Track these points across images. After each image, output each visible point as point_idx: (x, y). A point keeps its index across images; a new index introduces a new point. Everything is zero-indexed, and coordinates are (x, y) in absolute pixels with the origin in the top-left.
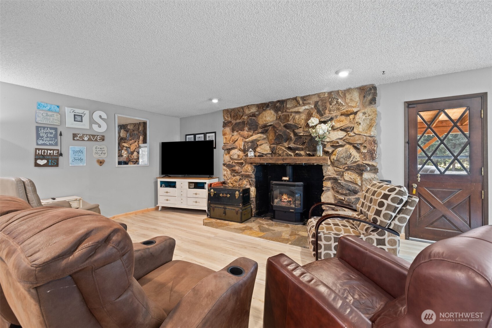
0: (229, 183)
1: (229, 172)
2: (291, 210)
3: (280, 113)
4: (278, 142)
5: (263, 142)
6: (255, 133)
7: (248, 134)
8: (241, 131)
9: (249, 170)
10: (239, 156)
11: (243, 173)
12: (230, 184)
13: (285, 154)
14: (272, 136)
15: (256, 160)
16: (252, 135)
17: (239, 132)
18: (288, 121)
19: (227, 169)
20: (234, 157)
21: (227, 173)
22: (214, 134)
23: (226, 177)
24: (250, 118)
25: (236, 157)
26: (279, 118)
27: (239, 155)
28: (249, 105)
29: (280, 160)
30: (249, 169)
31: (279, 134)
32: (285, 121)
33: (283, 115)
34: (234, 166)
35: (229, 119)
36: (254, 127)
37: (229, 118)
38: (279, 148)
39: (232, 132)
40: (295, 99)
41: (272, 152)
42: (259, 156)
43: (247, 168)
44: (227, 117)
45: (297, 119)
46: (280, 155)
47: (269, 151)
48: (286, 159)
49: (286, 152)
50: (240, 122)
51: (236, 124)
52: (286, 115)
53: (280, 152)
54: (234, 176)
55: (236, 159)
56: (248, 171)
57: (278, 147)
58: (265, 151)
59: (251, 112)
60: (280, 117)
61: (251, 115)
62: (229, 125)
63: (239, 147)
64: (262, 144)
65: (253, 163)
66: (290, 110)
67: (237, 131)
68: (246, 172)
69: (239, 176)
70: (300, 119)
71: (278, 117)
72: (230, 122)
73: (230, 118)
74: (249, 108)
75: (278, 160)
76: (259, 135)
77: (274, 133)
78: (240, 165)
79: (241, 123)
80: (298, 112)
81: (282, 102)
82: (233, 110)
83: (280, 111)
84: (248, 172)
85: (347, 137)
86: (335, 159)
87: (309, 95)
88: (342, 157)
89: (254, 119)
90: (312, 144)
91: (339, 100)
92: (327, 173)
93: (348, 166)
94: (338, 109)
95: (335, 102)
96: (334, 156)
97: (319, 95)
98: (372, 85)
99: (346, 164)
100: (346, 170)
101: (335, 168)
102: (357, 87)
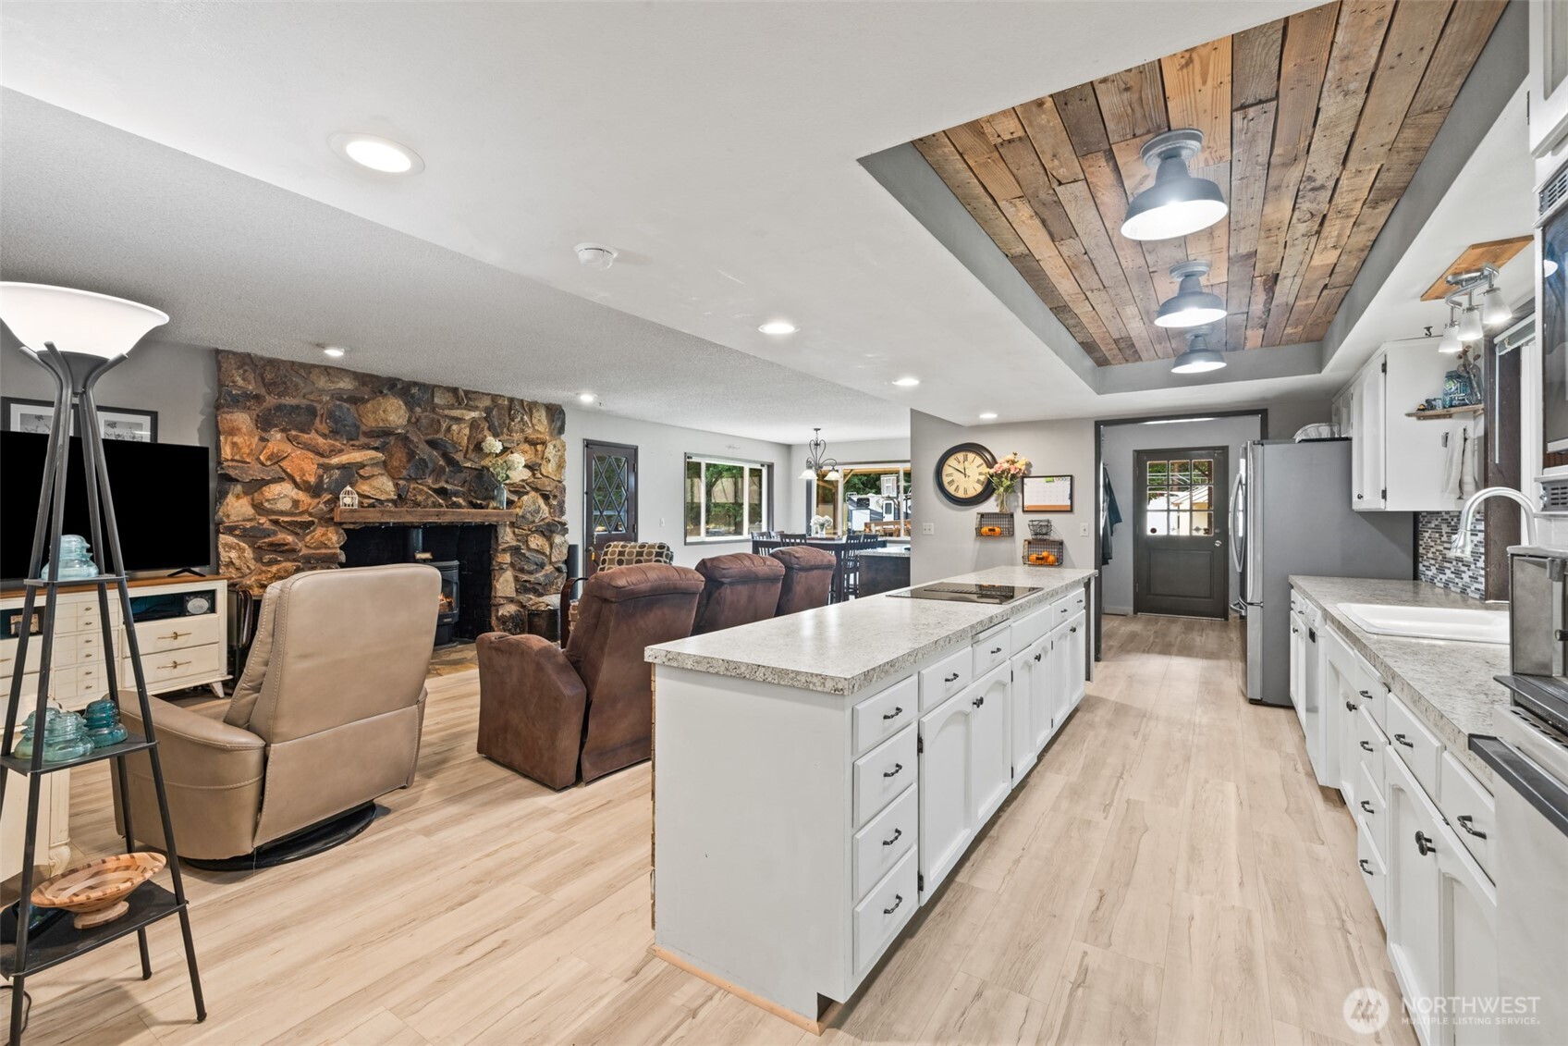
0: (251, 587)
1: (249, 553)
2: (445, 620)
3: (418, 410)
4: (413, 476)
5: (377, 471)
6: (353, 445)
7: (333, 445)
8: (303, 431)
9: (332, 543)
10: (296, 503)
11: (304, 551)
12: (256, 589)
13: (430, 503)
14: (400, 461)
15: (369, 516)
16: (341, 451)
17: (294, 433)
18: (438, 431)
19: (241, 543)
20: (278, 505)
21: (239, 557)
22: (146, 420)
23: (237, 569)
24: (338, 403)
25: (284, 505)
26: (414, 423)
27: (299, 501)
28: (331, 367)
29: (432, 516)
30: (329, 540)
31: (421, 459)
32: (429, 431)
33: (427, 417)
34: (275, 533)
35: (251, 388)
36: (346, 431)
37: (249, 383)
38: (414, 489)
39: (264, 430)
40: (455, 391)
41: (399, 496)
42: (372, 506)
43: (324, 538)
44: (244, 379)
45: (455, 433)
46: (418, 504)
47: (392, 493)
48: (445, 513)
49: (433, 499)
50: (298, 407)
51: (279, 408)
52: (433, 420)
53: (420, 498)
54: (271, 563)
55: (282, 513)
56: (329, 544)
57: (412, 486)
58: (382, 492)
59: (338, 387)
60: (418, 420)
61: (345, 397)
62: (248, 404)
63: (301, 478)
64: (373, 476)
65: (346, 523)
66: (443, 410)
67: (283, 431)
68: (320, 548)
69: (294, 560)
70: (461, 433)
71: (413, 420)
72: (257, 398)
73: (253, 382)
74: (329, 374)
75: (428, 514)
76: (372, 453)
77: (408, 453)
78: (300, 528)
79: (301, 408)
80: (458, 420)
81: (429, 389)
82: (273, 363)
83: (420, 407)
84: (329, 548)
85: (532, 479)
86: (520, 514)
87: (479, 392)
88: (529, 512)
89: (348, 409)
90: (483, 486)
91: (525, 417)
92: (505, 538)
93: (536, 527)
94: (523, 431)
95: (519, 419)
96: (518, 510)
97: (494, 398)
98: (560, 406)
99: (534, 522)
100: (533, 532)
101: (516, 530)
102: (545, 402)
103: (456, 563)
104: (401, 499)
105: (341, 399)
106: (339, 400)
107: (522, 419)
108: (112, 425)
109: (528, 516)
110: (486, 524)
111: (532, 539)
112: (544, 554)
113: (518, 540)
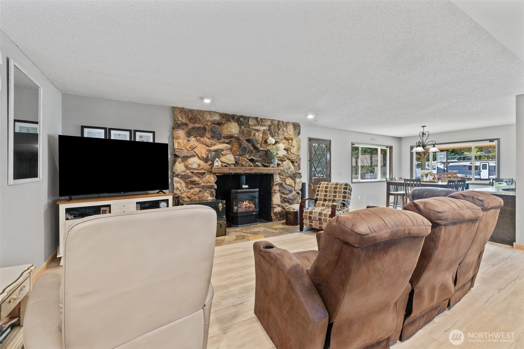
0: (184, 198)
1: (184, 185)
2: (253, 213)
3: (243, 127)
4: (241, 154)
5: (228, 152)
6: (219, 142)
7: (212, 142)
8: (201, 137)
9: (212, 181)
10: (199, 165)
11: (203, 184)
12: (186, 198)
13: (247, 165)
14: (236, 148)
15: (225, 170)
16: (215, 144)
17: (198, 138)
18: (250, 136)
19: (181, 181)
20: (193, 166)
21: (180, 186)
22: (151, 134)
23: (180, 191)
24: (214, 125)
25: (195, 166)
27: (200, 164)
28: (211, 111)
29: (248, 170)
30: (211, 180)
31: (244, 147)
32: (247, 136)
33: (246, 130)
34: (192, 177)
35: (184, 121)
36: (217, 136)
37: (183, 119)
38: (242, 159)
39: (189, 137)
40: (256, 119)
41: (236, 162)
42: (226, 166)
43: (209, 179)
44: (181, 118)
45: (257, 136)
46: (243, 166)
47: (233, 161)
48: (253, 169)
49: (248, 163)
50: (200, 127)
51: (193, 128)
52: (248, 131)
53: (244, 163)
54: (191, 188)
55: (195, 169)
56: (211, 181)
57: (241, 158)
58: (230, 160)
59: (214, 119)
60: (243, 131)
61: (216, 123)
62: (183, 127)
63: (201, 155)
64: (226, 154)
65: (217, 173)
66: (252, 127)
67: (195, 137)
68: (207, 183)
69: (199, 188)
70: (259, 136)
71: (241, 131)
72: (186, 124)
73: (185, 119)
74: (211, 114)
75: (246, 170)
76: (226, 145)
77: (239, 145)
78: (201, 175)
79: (201, 128)
80: (258, 130)
81: (247, 118)
82: (191, 111)
83: (244, 126)
84: (211, 183)
85: (287, 155)
86: (282, 169)
87: (266, 119)
88: (286, 168)
89: (218, 128)
90: (268, 158)
91: (284, 128)
92: (277, 179)
93: (289, 175)
94: (283, 134)
95: (282, 129)
96: (281, 167)
97: (272, 121)
98: (298, 123)
99: (288, 173)
100: (287, 177)
101: (281, 176)
102: (292, 122)
103: (257, 190)
104: (237, 163)
105: (215, 124)
106: (214, 124)
107: (283, 129)
108: (141, 137)
109: (286, 170)
110: (269, 173)
111: (287, 180)
112: (292, 186)
113: (282, 181)
